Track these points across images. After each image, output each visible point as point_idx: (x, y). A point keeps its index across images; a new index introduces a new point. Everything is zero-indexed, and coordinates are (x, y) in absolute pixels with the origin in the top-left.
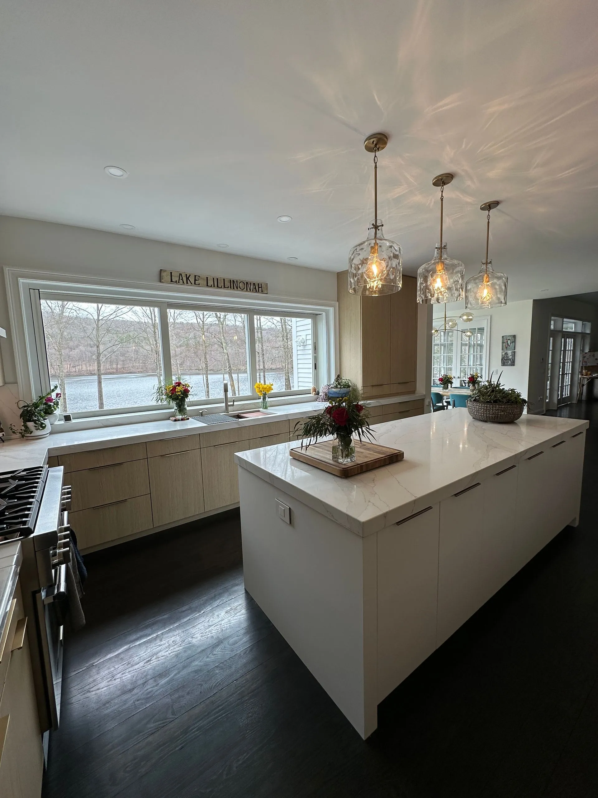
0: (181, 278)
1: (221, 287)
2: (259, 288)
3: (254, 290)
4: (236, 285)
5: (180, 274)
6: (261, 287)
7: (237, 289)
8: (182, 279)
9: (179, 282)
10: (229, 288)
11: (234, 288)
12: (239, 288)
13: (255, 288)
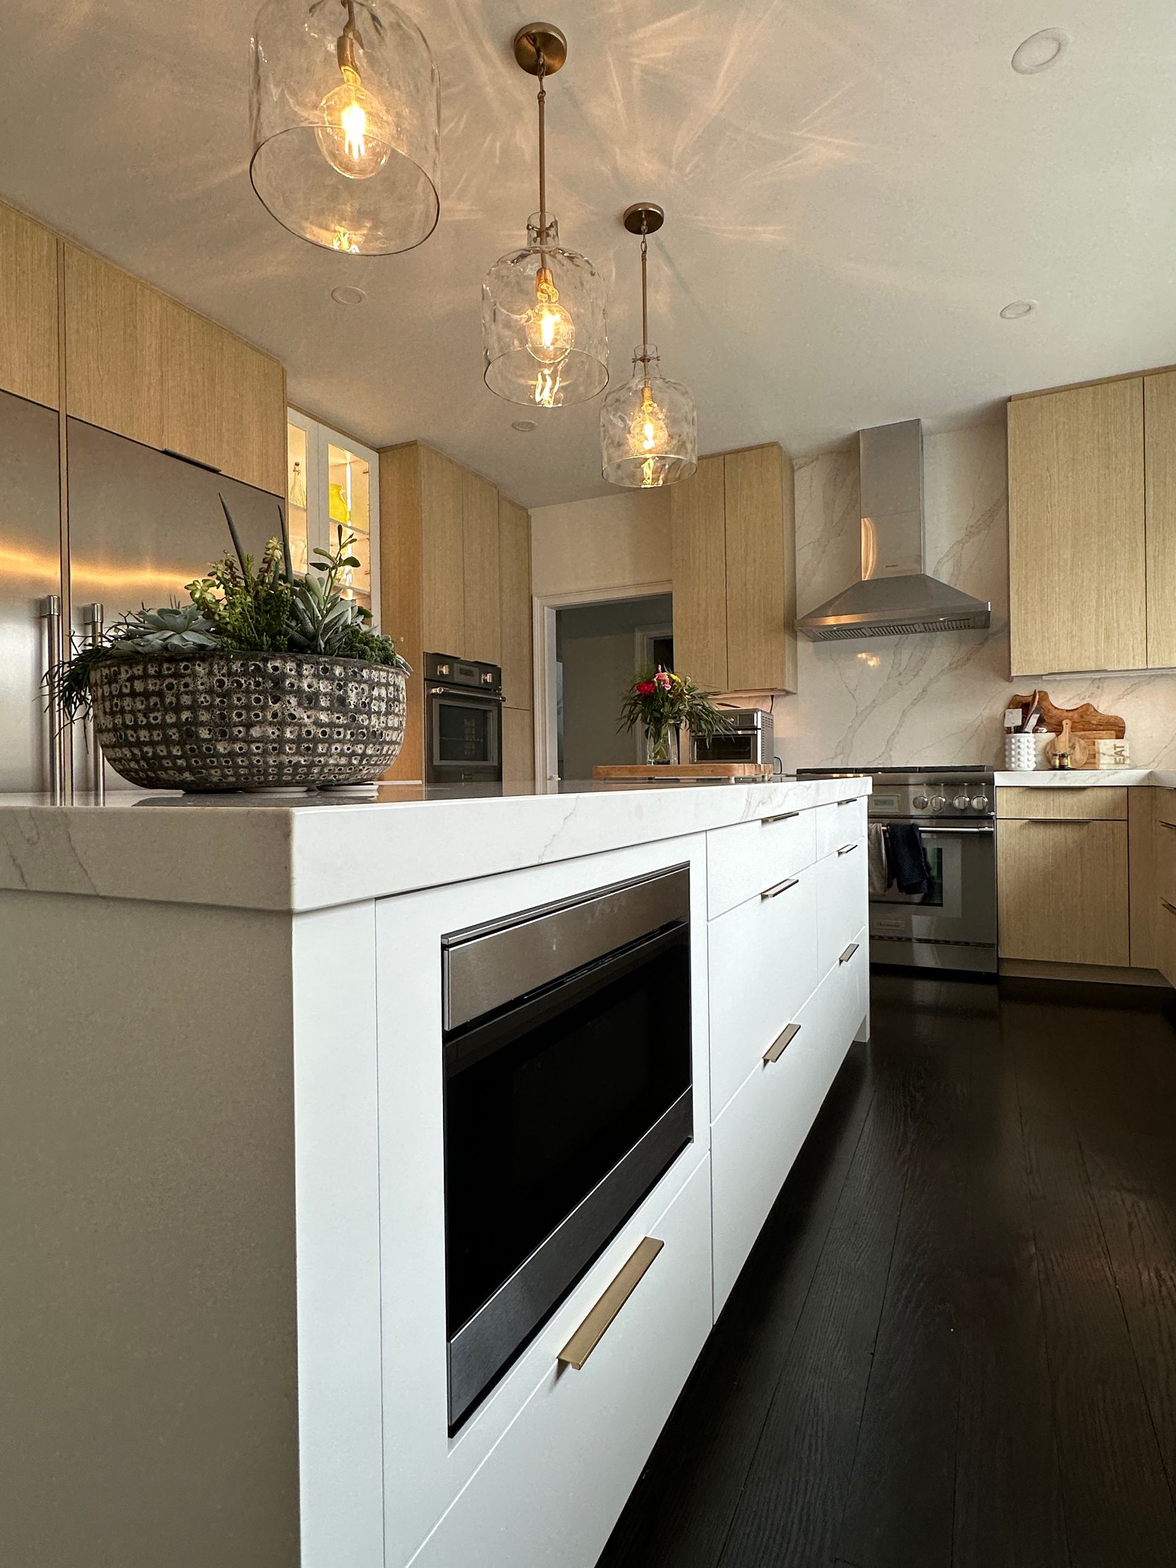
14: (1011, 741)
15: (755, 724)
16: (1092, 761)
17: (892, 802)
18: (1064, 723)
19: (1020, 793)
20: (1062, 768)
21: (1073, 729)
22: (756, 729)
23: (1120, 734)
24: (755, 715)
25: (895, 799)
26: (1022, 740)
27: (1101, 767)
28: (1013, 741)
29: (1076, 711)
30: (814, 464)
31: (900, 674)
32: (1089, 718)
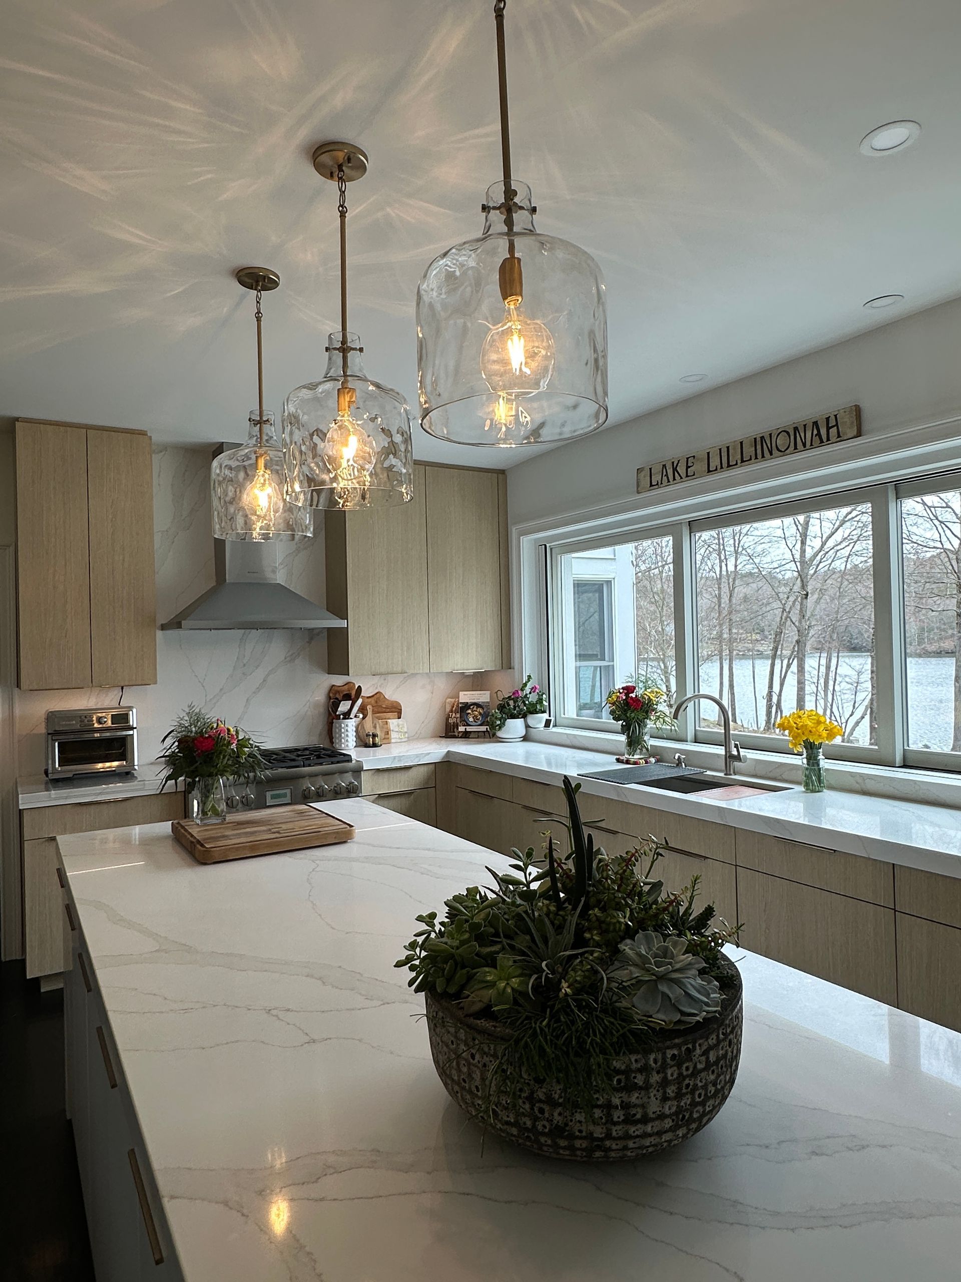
0: (665, 473)
1: (735, 463)
2: (828, 428)
3: (816, 440)
4: (769, 445)
5: (664, 466)
6: (837, 425)
7: (771, 454)
8: (667, 475)
9: (662, 483)
10: (753, 460)
11: (763, 456)
12: (775, 451)
13: (819, 434)
14: (341, 726)
15: (131, 724)
16: (387, 736)
17: (285, 795)
18: (368, 707)
19: (373, 774)
20: (375, 745)
21: (374, 712)
22: (132, 728)
23: (399, 713)
24: (131, 712)
25: (288, 791)
26: (349, 724)
27: (393, 741)
28: (343, 725)
29: (373, 698)
30: (163, 453)
31: (244, 665)
32: (380, 704)
